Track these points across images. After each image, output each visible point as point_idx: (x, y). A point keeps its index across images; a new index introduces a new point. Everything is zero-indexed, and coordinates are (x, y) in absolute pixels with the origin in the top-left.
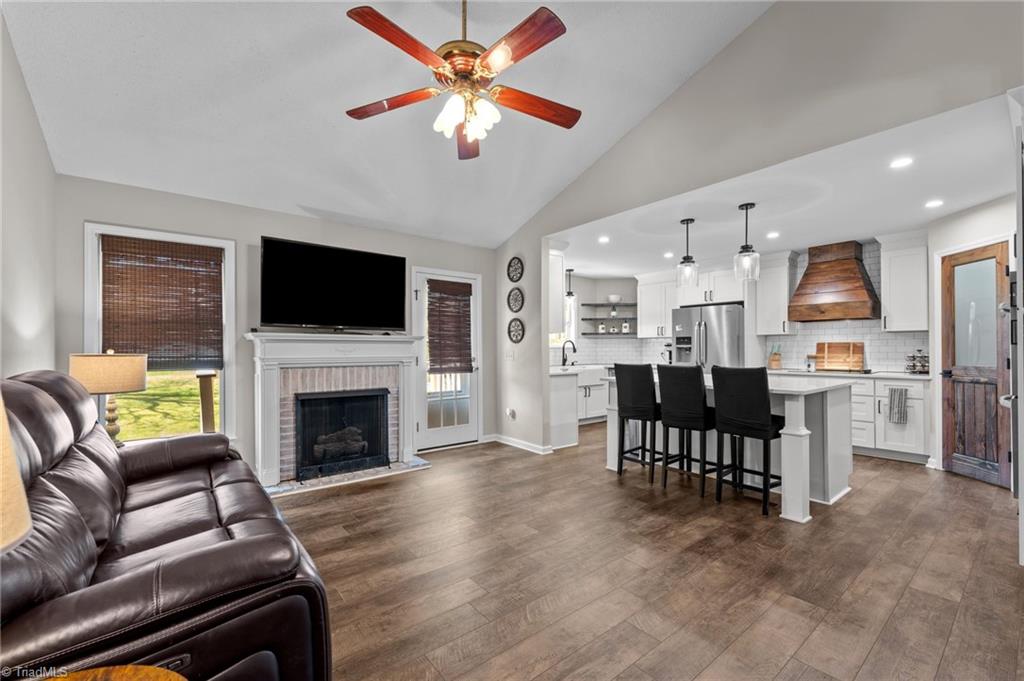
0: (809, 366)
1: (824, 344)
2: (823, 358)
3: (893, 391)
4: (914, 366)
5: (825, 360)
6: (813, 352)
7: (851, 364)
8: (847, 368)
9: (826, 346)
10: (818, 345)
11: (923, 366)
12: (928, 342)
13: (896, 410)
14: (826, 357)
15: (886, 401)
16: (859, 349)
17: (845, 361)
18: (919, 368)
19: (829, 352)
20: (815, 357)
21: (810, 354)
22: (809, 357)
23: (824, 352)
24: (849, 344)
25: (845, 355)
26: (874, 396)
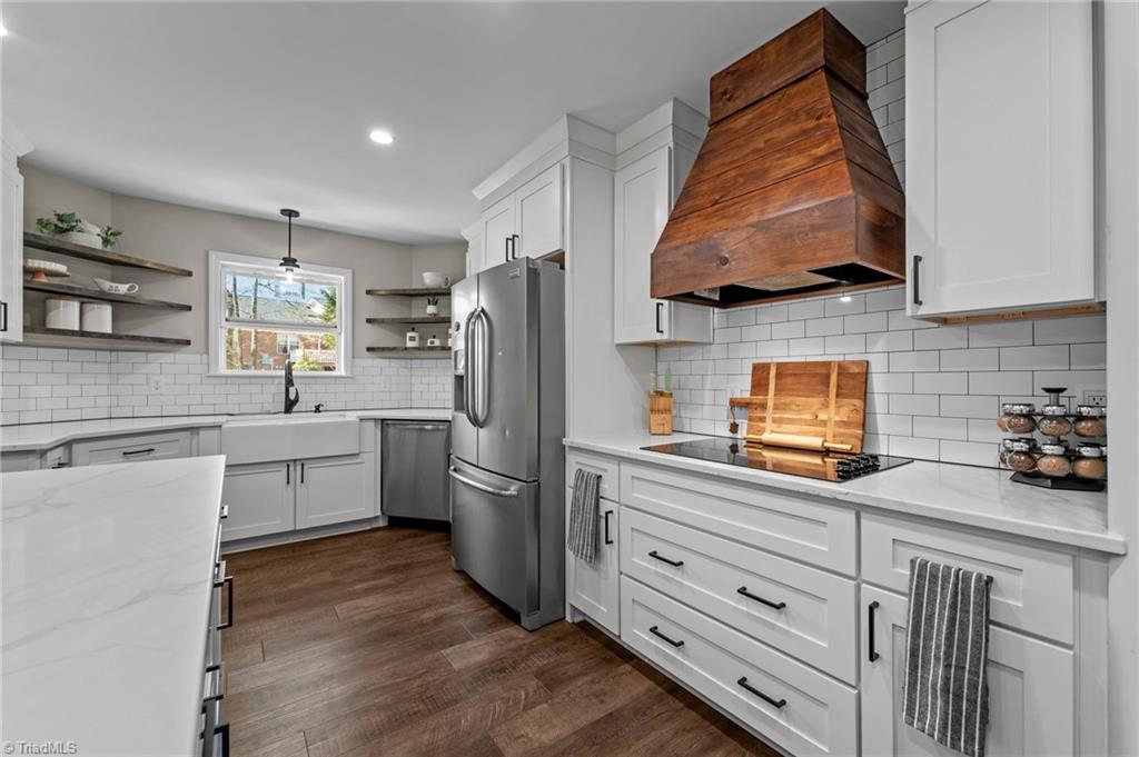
0: (734, 428)
1: (766, 367)
2: (764, 406)
3: (925, 578)
4: (1033, 451)
5: (769, 414)
6: (743, 389)
7: (830, 430)
8: (816, 442)
9: (773, 372)
10: (756, 368)
11: (1071, 456)
12: (1102, 358)
13: (935, 673)
14: (770, 404)
15: (897, 610)
16: (854, 382)
17: (816, 421)
18: (1051, 462)
19: (778, 391)
20: (746, 405)
21: (738, 395)
22: (734, 404)
23: (766, 392)
24: (828, 364)
25: (816, 401)
26: (857, 578)
